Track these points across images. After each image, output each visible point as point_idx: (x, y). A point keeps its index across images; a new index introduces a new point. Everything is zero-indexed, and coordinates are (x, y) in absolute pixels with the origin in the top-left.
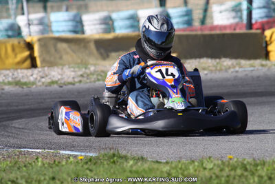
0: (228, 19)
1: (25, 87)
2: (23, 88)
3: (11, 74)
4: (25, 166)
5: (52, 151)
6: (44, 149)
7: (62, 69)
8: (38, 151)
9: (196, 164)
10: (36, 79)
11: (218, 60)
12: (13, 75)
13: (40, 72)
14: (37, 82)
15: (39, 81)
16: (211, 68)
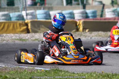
0: (111, 15)
1: (24, 41)
2: (23, 41)
3: (18, 36)
4: (20, 73)
5: (32, 68)
6: (29, 67)
7: (40, 34)
8: (26, 67)
9: (89, 74)
10: (29, 38)
11: (106, 32)
12: (19, 36)
13: (30, 35)
14: (29, 39)
15: (30, 39)
16: (103, 36)
